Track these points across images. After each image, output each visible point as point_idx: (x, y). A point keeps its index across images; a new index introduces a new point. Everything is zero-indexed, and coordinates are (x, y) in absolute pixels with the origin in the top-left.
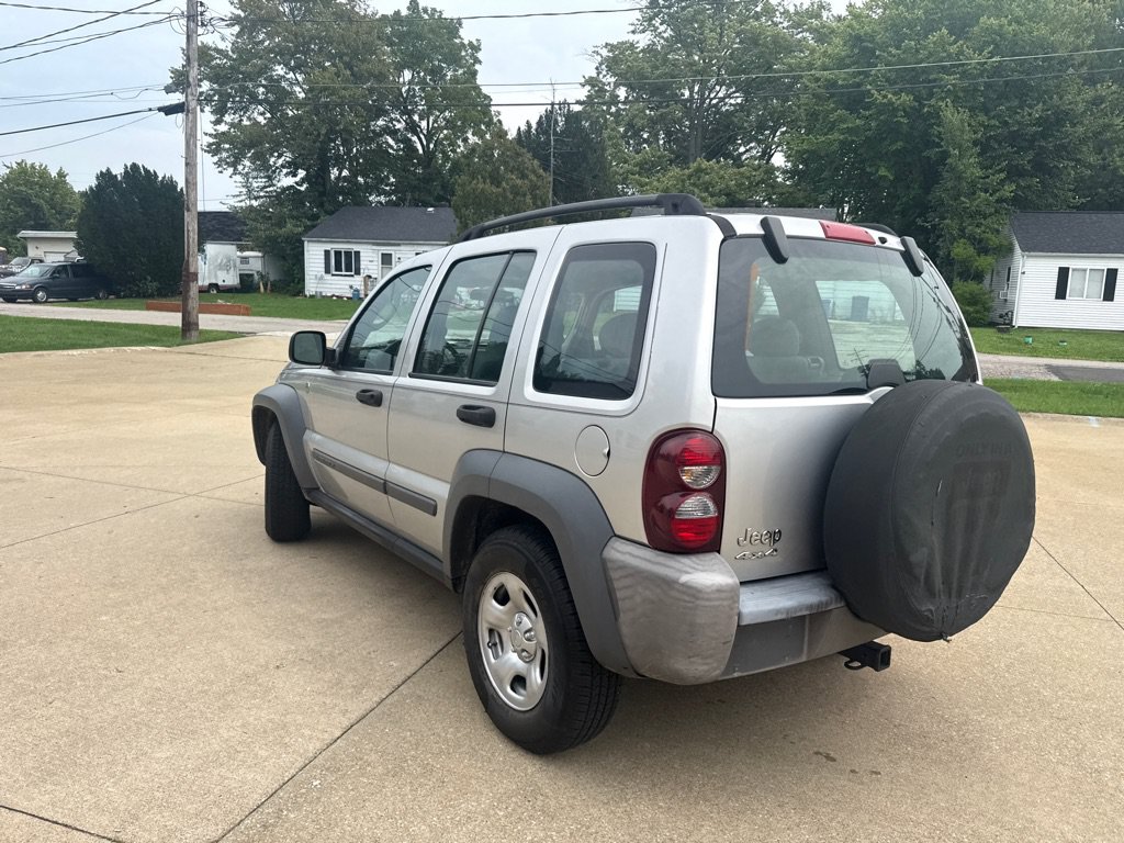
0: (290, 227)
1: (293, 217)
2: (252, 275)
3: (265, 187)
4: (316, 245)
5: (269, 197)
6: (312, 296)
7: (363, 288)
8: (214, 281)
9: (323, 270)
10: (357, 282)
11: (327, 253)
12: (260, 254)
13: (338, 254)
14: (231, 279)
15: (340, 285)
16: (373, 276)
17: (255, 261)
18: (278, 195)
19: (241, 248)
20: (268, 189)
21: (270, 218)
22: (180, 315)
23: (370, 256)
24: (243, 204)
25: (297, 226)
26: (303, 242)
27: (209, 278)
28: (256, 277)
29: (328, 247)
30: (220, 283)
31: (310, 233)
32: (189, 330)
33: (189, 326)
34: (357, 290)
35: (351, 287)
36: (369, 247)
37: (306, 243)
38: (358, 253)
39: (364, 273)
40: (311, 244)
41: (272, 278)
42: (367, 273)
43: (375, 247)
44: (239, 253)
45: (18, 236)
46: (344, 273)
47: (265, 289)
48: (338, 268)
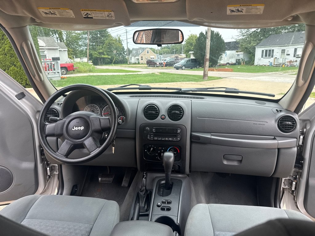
0: (253, 44)
1: (253, 40)
2: (240, 60)
3: (247, 32)
4: (259, 48)
5: (248, 35)
6: (256, 65)
7: (273, 62)
8: (228, 62)
9: (261, 56)
10: (272, 60)
11: (263, 51)
12: (243, 53)
13: (266, 51)
14: (233, 61)
15: (266, 61)
16: (278, 58)
17: (241, 55)
18: (250, 34)
19: (237, 52)
20: (248, 32)
21: (247, 42)
22: (203, 72)
23: (277, 51)
24: (240, 38)
25: (254, 43)
26: (255, 48)
27: (227, 61)
28: (241, 60)
29: (263, 49)
30: (230, 62)
31: (258, 45)
32: (205, 77)
33: (205, 75)
34: (271, 63)
35: (269, 62)
36: (277, 48)
37: (256, 48)
38: (273, 50)
39: (274, 57)
40: (258, 48)
41: (246, 60)
42: (276, 57)
43: (279, 48)
44: (237, 53)
45: (189, 53)
46: (267, 57)
47: (243, 64)
48: (266, 56)
